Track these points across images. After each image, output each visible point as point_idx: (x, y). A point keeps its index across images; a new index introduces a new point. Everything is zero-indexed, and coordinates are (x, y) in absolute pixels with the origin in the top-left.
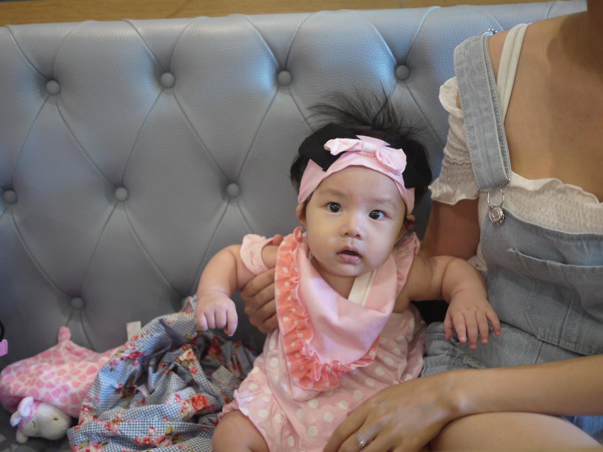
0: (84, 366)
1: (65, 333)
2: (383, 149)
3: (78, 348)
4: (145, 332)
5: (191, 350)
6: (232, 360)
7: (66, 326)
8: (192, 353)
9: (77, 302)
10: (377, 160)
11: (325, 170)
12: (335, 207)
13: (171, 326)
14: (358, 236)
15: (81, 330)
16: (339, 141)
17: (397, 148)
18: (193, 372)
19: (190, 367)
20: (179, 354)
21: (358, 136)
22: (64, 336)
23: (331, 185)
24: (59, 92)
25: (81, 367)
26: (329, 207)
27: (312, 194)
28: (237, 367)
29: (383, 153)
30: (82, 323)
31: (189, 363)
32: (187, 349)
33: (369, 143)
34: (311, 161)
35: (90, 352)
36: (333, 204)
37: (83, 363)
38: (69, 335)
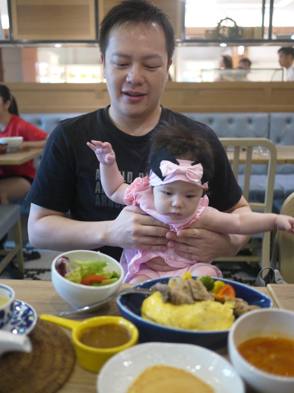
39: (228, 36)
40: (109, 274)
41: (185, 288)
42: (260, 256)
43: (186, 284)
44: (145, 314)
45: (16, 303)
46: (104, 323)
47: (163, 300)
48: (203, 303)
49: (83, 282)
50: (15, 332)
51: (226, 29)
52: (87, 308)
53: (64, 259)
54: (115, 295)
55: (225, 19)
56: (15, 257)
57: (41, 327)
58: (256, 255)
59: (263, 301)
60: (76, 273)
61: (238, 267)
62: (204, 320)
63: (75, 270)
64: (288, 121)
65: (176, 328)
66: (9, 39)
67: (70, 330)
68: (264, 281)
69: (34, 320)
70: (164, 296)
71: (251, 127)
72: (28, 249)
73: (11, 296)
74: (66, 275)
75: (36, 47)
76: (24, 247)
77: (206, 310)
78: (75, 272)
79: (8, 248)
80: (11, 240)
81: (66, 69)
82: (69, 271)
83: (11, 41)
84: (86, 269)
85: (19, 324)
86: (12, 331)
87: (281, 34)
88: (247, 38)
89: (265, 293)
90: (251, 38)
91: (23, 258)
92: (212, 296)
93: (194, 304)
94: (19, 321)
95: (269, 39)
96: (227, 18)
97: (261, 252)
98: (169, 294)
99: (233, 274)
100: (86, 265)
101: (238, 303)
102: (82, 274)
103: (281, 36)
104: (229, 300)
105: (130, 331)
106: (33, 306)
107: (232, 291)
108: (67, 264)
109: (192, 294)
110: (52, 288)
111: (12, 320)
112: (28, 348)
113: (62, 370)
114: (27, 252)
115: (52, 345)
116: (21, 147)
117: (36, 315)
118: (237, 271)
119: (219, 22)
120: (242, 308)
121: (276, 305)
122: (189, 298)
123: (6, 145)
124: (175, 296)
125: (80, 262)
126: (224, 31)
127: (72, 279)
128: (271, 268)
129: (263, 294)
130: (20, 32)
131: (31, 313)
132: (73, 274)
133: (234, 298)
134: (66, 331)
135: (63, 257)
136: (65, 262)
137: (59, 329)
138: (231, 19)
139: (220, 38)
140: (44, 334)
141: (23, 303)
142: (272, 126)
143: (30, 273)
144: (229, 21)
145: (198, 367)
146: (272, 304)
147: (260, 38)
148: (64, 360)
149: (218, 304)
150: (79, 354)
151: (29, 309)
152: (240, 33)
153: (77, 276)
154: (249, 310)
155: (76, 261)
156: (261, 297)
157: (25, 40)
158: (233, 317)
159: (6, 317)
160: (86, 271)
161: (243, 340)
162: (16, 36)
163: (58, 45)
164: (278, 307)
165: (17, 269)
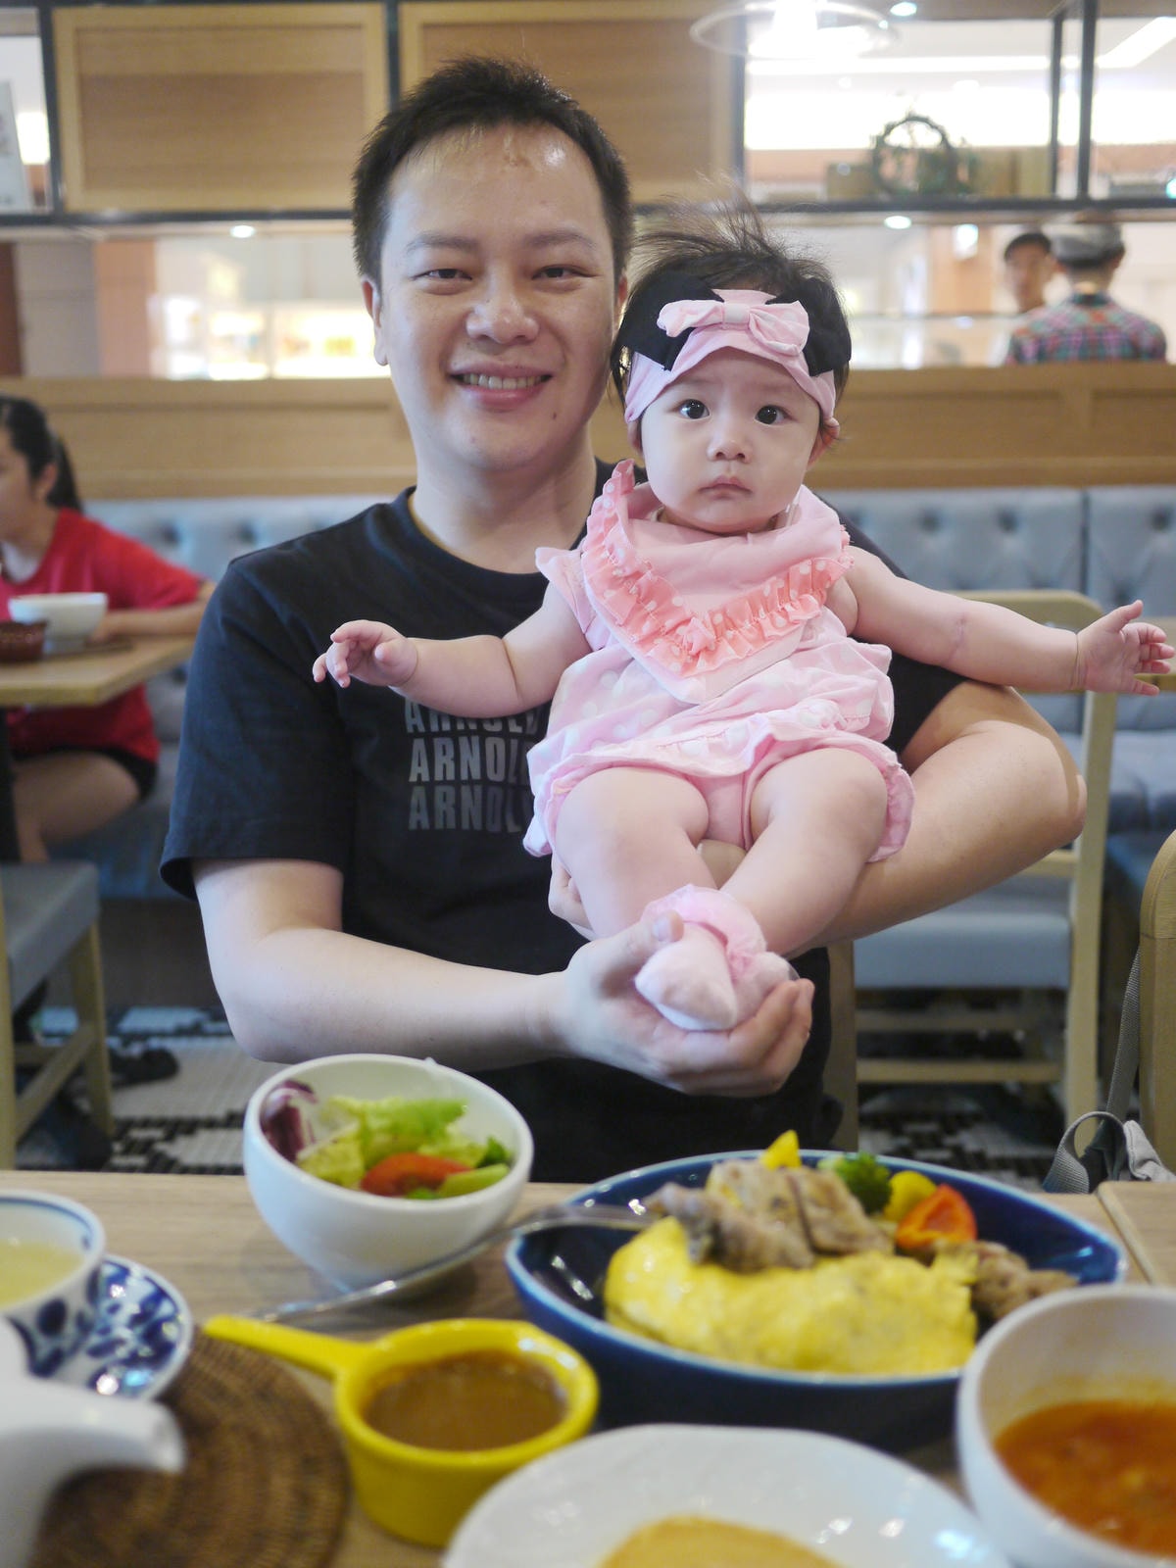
2: (762, 311)
10: (751, 333)
14: (741, 456)
29: (760, 319)
39: (917, 188)
40: (472, 1148)
41: (777, 1203)
42: (1059, 1059)
43: (781, 1189)
44: (619, 1311)
45: (108, 1271)
46: (458, 1347)
47: (693, 1252)
48: (850, 1264)
49: (373, 1183)
50: (107, 1384)
51: (910, 162)
52: (389, 1286)
53: (293, 1092)
54: (496, 1233)
55: (903, 122)
56: (79, 1071)
57: (206, 1366)
58: (1040, 1057)
59: (1086, 1252)
60: (340, 1147)
61: (970, 1106)
62: (857, 1331)
63: (335, 1135)
64: (1160, 520)
65: (746, 1365)
66: (47, 208)
67: (327, 1376)
68: (1085, 1166)
69: (179, 1336)
70: (696, 1236)
71: (1013, 545)
72: (130, 1038)
73: (86, 1243)
74: (302, 1155)
75: (151, 240)
76: (113, 1031)
77: (861, 1290)
78: (335, 1142)
79: (48, 1035)
80: (62, 1004)
81: (269, 321)
82: (313, 1140)
83: (59, 217)
84: (382, 1130)
85: (122, 1352)
86: (92, 1383)
87: (1126, 178)
88: (991, 193)
89: (1093, 1220)
90: (1006, 194)
91: (108, 1077)
92: (884, 1234)
93: (813, 1266)
94: (121, 1342)
95: (1078, 196)
96: (912, 118)
97: (1060, 1043)
98: (715, 1230)
99: (951, 1132)
100: (381, 1114)
101: (987, 1263)
102: (363, 1149)
103: (1126, 187)
104: (953, 1251)
105: (562, 1380)
106: (172, 1281)
107: (962, 1212)
108: (306, 1110)
109: (807, 1228)
110: (247, 1206)
111: (95, 1340)
112: (169, 1456)
113: (297, 1537)
114: (123, 1052)
115: (254, 1437)
116: (100, 634)
117: (185, 1317)
118: (962, 1122)
119: (881, 131)
120: (1004, 1282)
121: (1141, 1274)
122: (796, 1244)
123: (41, 626)
124: (739, 1236)
125: (355, 1103)
126: (900, 165)
127: (325, 1170)
128: (1112, 1116)
129: (1088, 1227)
130: (93, 177)
131: (165, 1309)
132: (331, 1149)
133: (970, 1243)
134: (305, 1379)
135: (290, 1084)
136: (298, 1101)
137: (280, 1371)
138: (925, 120)
139: (883, 197)
140: (220, 1392)
141: (137, 1271)
142: (1097, 540)
143: (138, 1134)
144: (919, 128)
145: (841, 1526)
146: (1123, 1265)
147: (1043, 193)
148: (304, 1499)
149: (910, 1267)
150: (364, 1475)
151: (160, 1295)
152: (963, 174)
153: (346, 1157)
154: (1034, 1294)
155: (340, 1098)
156: (1081, 1238)
157: (110, 212)
158: (971, 1320)
159: (70, 1328)
160: (381, 1140)
161: (1017, 1411)
162: (76, 198)
163: (243, 231)
164: (1147, 1278)
165: (86, 1118)
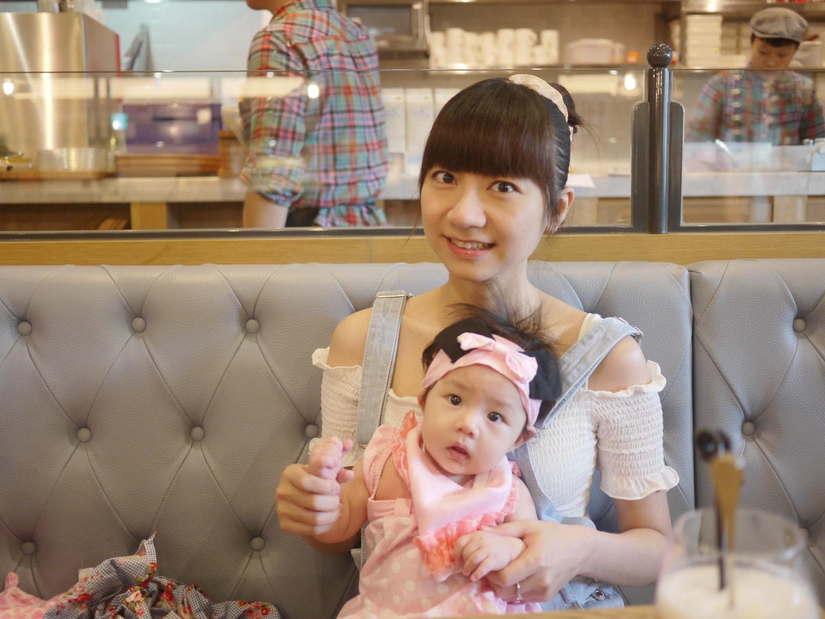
0: (30, 611)
1: (13, 579)
2: (515, 354)
3: (25, 596)
4: (95, 574)
5: (139, 592)
6: (183, 602)
7: (15, 572)
8: (140, 595)
9: (29, 547)
10: (505, 363)
11: (453, 361)
12: (456, 400)
13: (122, 567)
14: (471, 435)
15: (30, 577)
16: (473, 337)
17: (530, 355)
18: (139, 613)
19: (137, 609)
20: (127, 596)
21: (494, 336)
22: (11, 583)
23: (457, 377)
24: (30, 333)
25: (28, 611)
26: (450, 398)
27: (436, 382)
28: (187, 610)
29: (513, 358)
30: (32, 569)
31: (135, 604)
32: (135, 591)
33: (501, 345)
34: (441, 350)
35: (38, 599)
36: (454, 396)
37: (29, 608)
38: (17, 581)
